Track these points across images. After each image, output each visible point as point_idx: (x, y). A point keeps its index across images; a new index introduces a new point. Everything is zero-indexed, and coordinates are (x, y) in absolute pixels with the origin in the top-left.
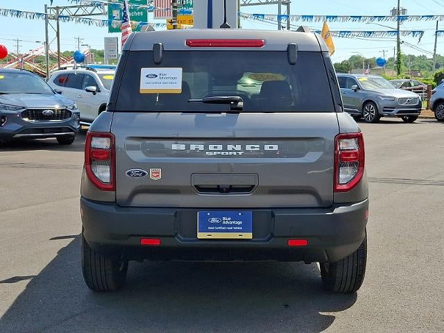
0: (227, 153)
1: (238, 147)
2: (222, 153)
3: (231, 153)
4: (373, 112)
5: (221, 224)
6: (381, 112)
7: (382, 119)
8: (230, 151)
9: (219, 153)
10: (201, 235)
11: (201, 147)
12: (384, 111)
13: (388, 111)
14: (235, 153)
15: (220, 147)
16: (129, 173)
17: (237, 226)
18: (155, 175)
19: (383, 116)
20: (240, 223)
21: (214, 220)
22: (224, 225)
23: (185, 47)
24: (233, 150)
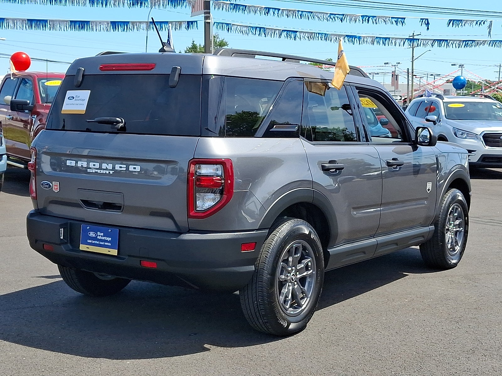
0: (102, 171)
1: (110, 166)
2: (99, 171)
3: (104, 172)
8: (104, 169)
9: (97, 171)
10: (83, 247)
11: (85, 164)
14: (107, 172)
15: (97, 165)
16: (42, 185)
17: (107, 241)
18: (56, 187)
20: (109, 239)
21: (92, 234)
23: (99, 71)
24: (106, 169)
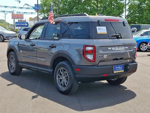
4: (2, 38)
5: (118, 69)
6: (5, 38)
7: (5, 41)
10: (114, 72)
11: (114, 48)
12: (6, 38)
13: (7, 38)
14: (120, 50)
16: (99, 57)
18: (105, 56)
19: (6, 40)
21: (117, 68)
22: (119, 69)
23: (105, 21)
